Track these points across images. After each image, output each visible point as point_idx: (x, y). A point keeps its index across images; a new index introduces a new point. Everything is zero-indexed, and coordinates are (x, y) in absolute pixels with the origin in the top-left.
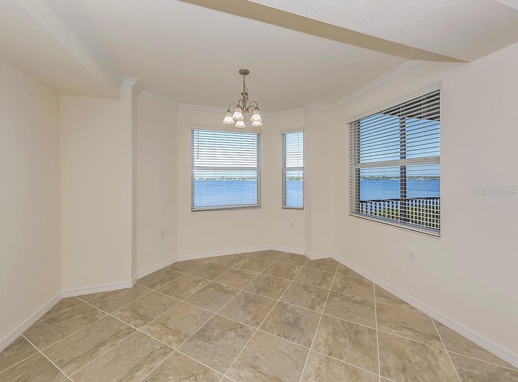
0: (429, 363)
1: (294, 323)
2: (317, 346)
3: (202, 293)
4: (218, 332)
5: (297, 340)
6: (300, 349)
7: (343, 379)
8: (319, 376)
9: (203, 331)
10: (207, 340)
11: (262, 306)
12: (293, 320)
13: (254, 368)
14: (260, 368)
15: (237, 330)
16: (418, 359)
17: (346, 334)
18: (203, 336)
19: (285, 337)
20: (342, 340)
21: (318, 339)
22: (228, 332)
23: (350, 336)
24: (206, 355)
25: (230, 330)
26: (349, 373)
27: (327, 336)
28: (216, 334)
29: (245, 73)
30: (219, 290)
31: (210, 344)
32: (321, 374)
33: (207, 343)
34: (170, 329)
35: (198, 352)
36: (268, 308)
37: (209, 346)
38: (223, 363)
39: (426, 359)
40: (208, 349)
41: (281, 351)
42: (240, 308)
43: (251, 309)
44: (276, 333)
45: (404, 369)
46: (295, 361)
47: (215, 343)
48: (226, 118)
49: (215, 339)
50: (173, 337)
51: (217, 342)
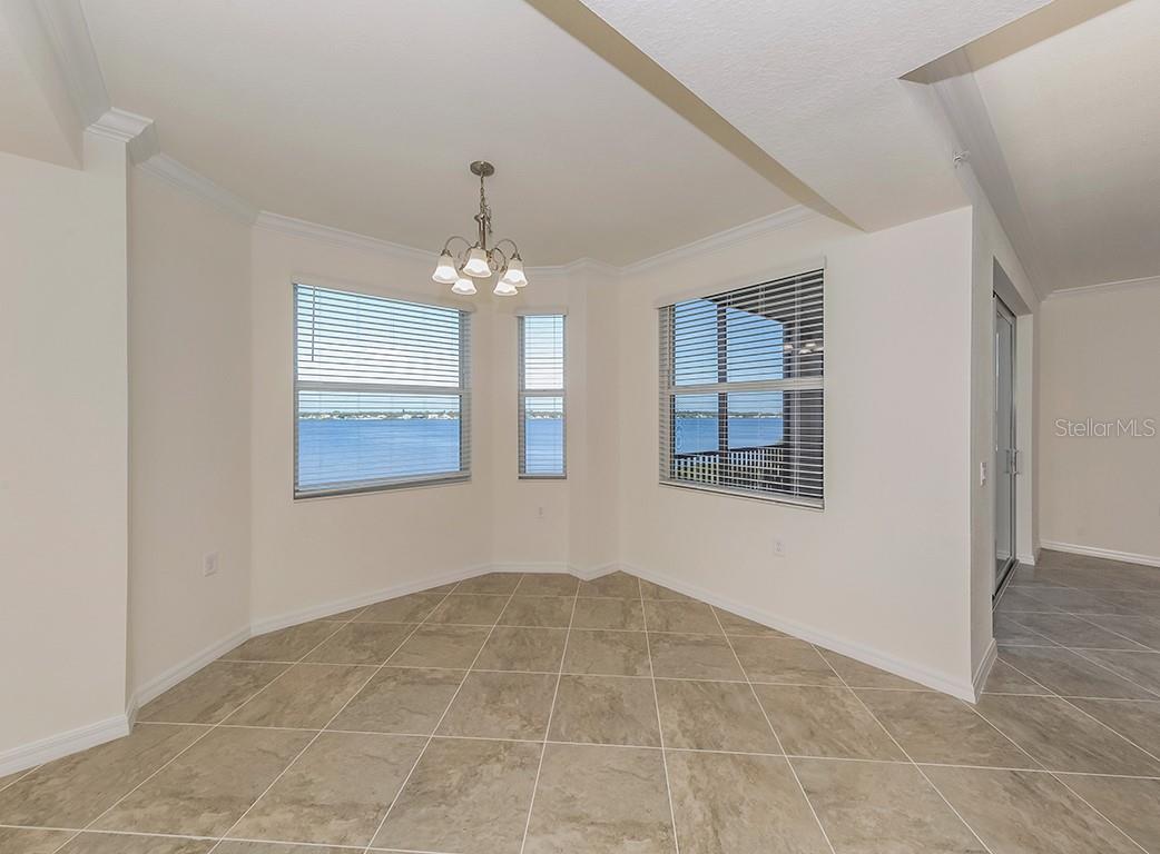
0: (837, 713)
1: (612, 708)
2: (672, 740)
3: (370, 699)
4: (460, 774)
5: (630, 739)
6: (645, 755)
7: (737, 781)
8: (699, 790)
9: (419, 783)
10: (440, 800)
11: (532, 693)
12: (607, 704)
13: (576, 819)
14: (588, 816)
15: (501, 757)
16: (821, 711)
17: (707, 702)
18: (424, 794)
19: (607, 741)
20: (706, 717)
21: (667, 727)
22: (481, 767)
23: (717, 707)
24: (455, 832)
25: (486, 761)
26: (741, 768)
27: (679, 715)
28: (455, 780)
29: (483, 170)
30: (413, 683)
31: (451, 806)
32: (701, 786)
33: (443, 807)
34: (322, 806)
35: (433, 833)
36: (546, 694)
37: (453, 811)
38: (506, 836)
39: (832, 709)
40: (454, 817)
41: (613, 769)
42: (484, 708)
43: (512, 705)
44: (585, 738)
45: (812, 733)
46: (646, 780)
47: (463, 798)
48: (439, 268)
49: (460, 791)
50: (344, 822)
51: (467, 796)
